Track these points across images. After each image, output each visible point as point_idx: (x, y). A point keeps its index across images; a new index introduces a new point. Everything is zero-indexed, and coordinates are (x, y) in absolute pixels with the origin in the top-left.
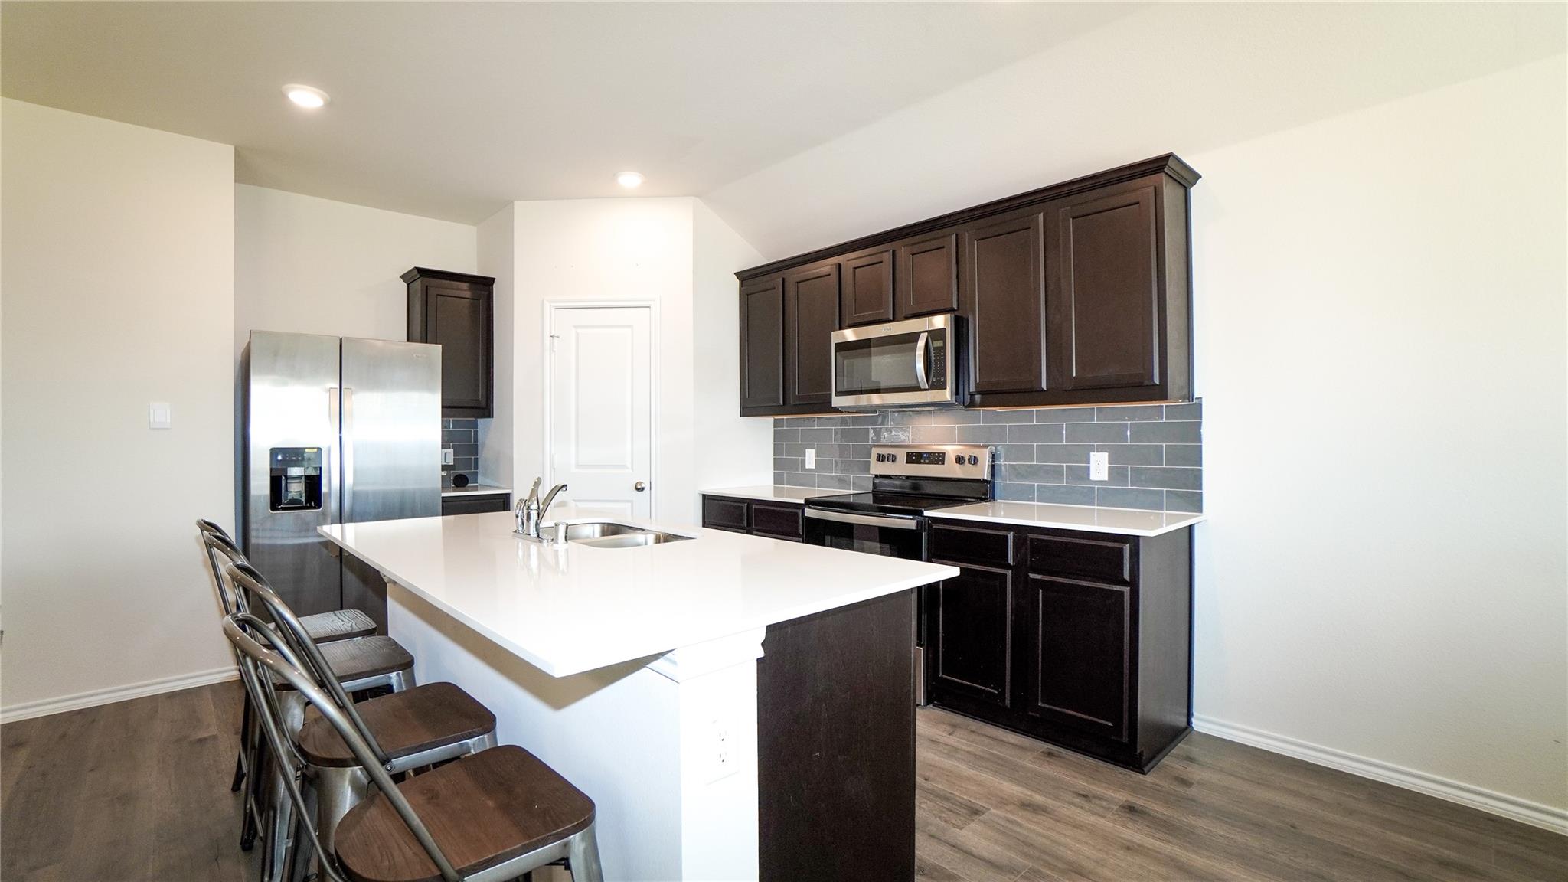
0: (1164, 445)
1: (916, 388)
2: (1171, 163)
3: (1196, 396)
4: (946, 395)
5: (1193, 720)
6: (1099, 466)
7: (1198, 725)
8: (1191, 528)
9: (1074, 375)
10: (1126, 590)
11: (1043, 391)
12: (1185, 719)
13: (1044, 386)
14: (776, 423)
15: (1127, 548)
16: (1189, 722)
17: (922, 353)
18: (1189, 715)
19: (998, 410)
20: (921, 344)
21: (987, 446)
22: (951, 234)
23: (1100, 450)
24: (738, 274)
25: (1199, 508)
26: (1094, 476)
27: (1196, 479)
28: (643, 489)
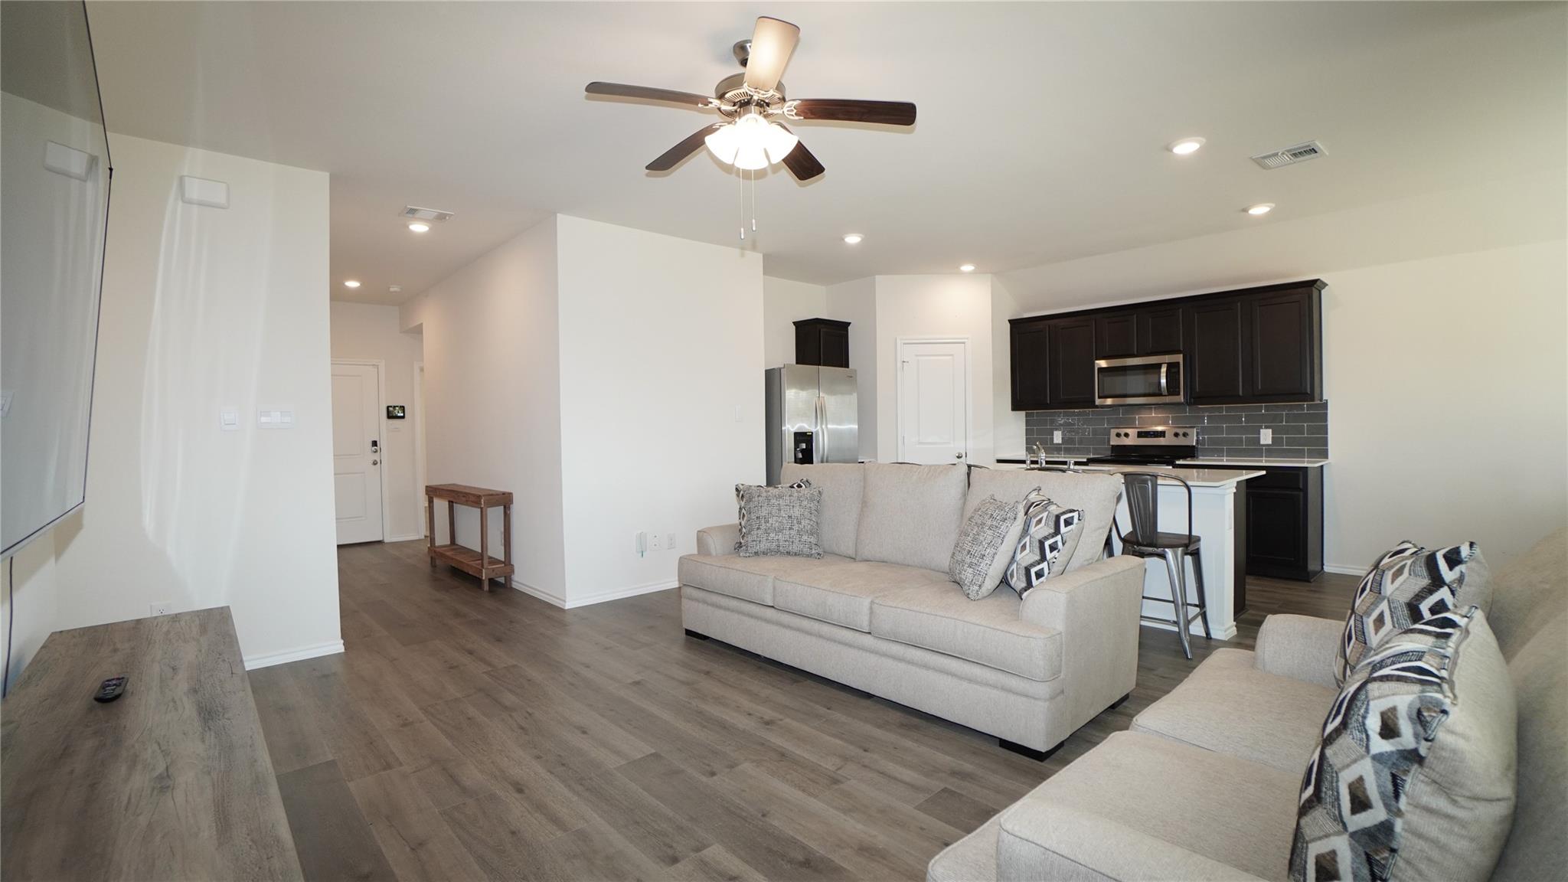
0: (1305, 425)
1: (1160, 395)
2: (1318, 283)
3: (1324, 398)
4: (1181, 398)
5: (1324, 567)
6: (1266, 436)
7: (1326, 569)
8: (1322, 466)
9: (1260, 387)
10: (1301, 494)
11: (1239, 396)
12: (1320, 567)
13: (1241, 393)
14: (1027, 415)
15: (1301, 473)
16: (1323, 568)
17: (1165, 374)
18: (1323, 564)
19: (1200, 406)
20: (1164, 369)
21: (1194, 427)
22: (1179, 309)
23: (1266, 427)
24: (1010, 321)
25: (1326, 457)
26: (1262, 442)
27: (1325, 442)
28: (961, 457)
